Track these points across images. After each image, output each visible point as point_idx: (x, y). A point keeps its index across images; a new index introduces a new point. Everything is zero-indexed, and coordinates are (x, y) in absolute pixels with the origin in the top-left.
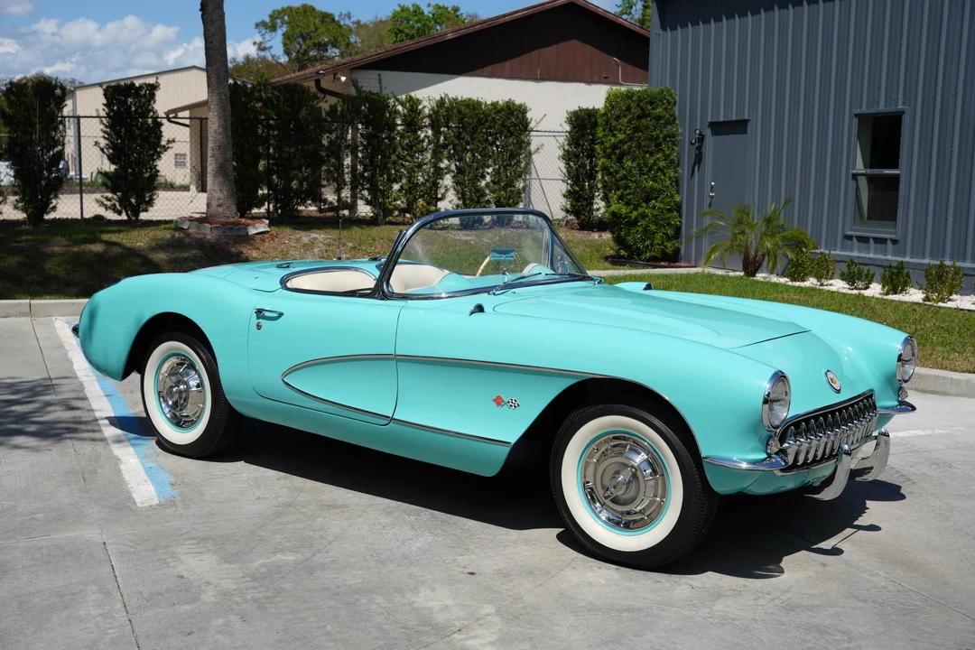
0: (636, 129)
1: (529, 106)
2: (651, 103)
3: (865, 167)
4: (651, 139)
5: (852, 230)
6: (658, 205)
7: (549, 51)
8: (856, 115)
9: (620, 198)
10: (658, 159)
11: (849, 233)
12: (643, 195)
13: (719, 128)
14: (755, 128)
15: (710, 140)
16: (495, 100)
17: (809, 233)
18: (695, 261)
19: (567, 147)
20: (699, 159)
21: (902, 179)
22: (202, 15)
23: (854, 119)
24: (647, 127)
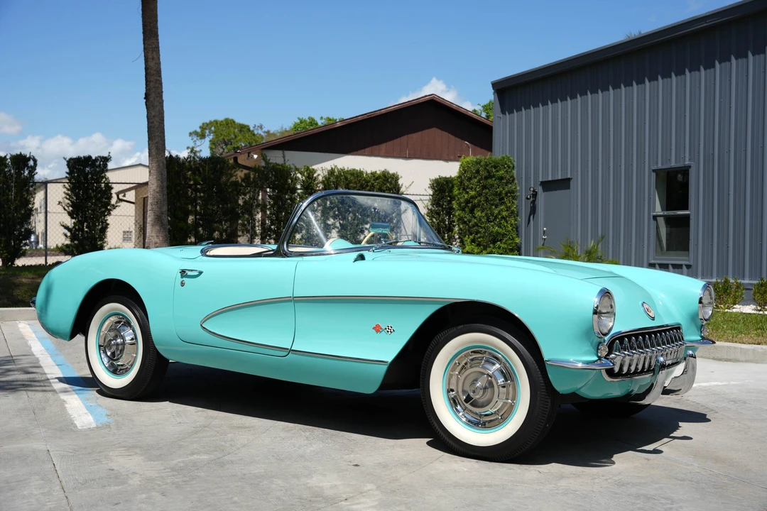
0: (484, 187)
1: (400, 174)
2: (495, 167)
3: (663, 210)
4: (496, 194)
5: (655, 259)
6: (503, 245)
7: (415, 137)
8: (654, 171)
9: (473, 241)
10: (502, 210)
11: (652, 262)
12: (491, 238)
13: (548, 186)
14: (576, 185)
15: (542, 195)
16: (374, 171)
19: (430, 207)
20: (533, 210)
21: (692, 217)
22: (146, 102)
23: (652, 173)
24: (492, 185)
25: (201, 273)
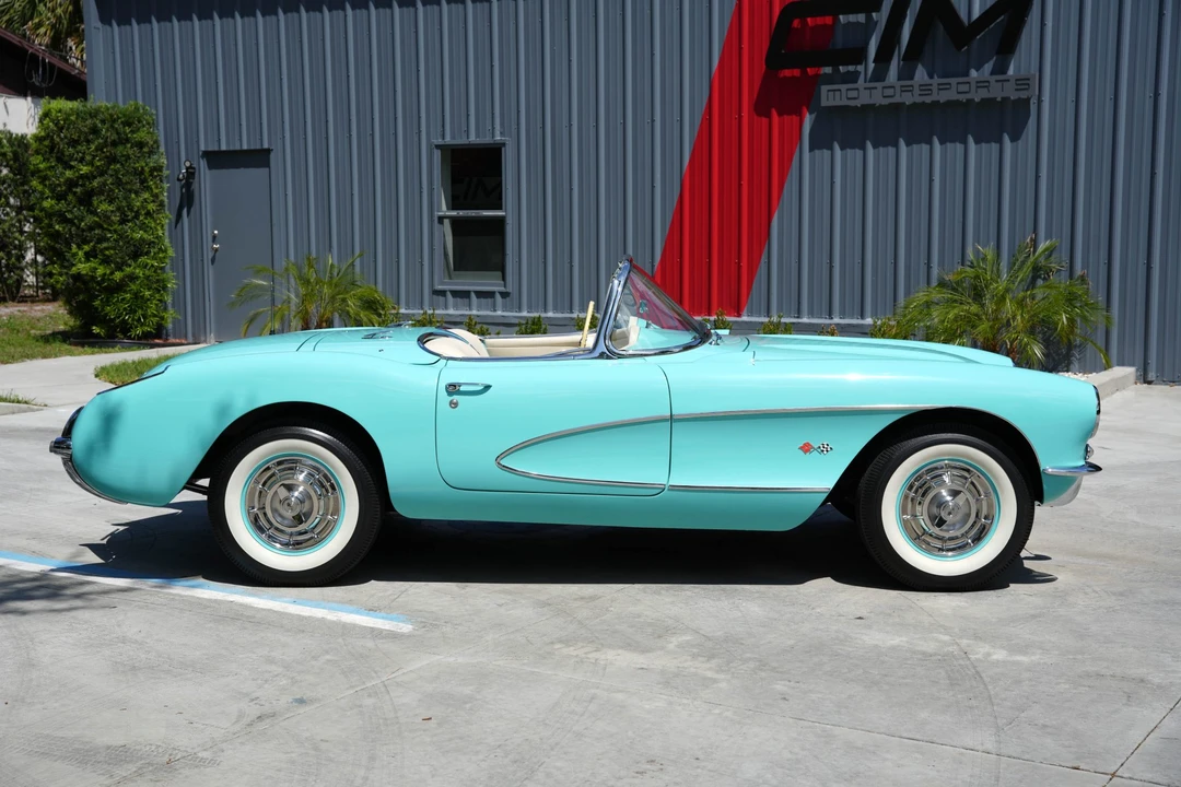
0: (112, 159)
2: (129, 125)
3: (448, 209)
4: (134, 172)
5: (442, 283)
6: (150, 262)
8: (438, 147)
9: (88, 255)
10: (145, 200)
11: (440, 287)
12: (129, 250)
13: (217, 159)
14: (283, 161)
17: (380, 288)
18: (194, 335)
20: (188, 199)
21: (509, 221)
23: (435, 151)
24: (128, 157)
25: (487, 387)
